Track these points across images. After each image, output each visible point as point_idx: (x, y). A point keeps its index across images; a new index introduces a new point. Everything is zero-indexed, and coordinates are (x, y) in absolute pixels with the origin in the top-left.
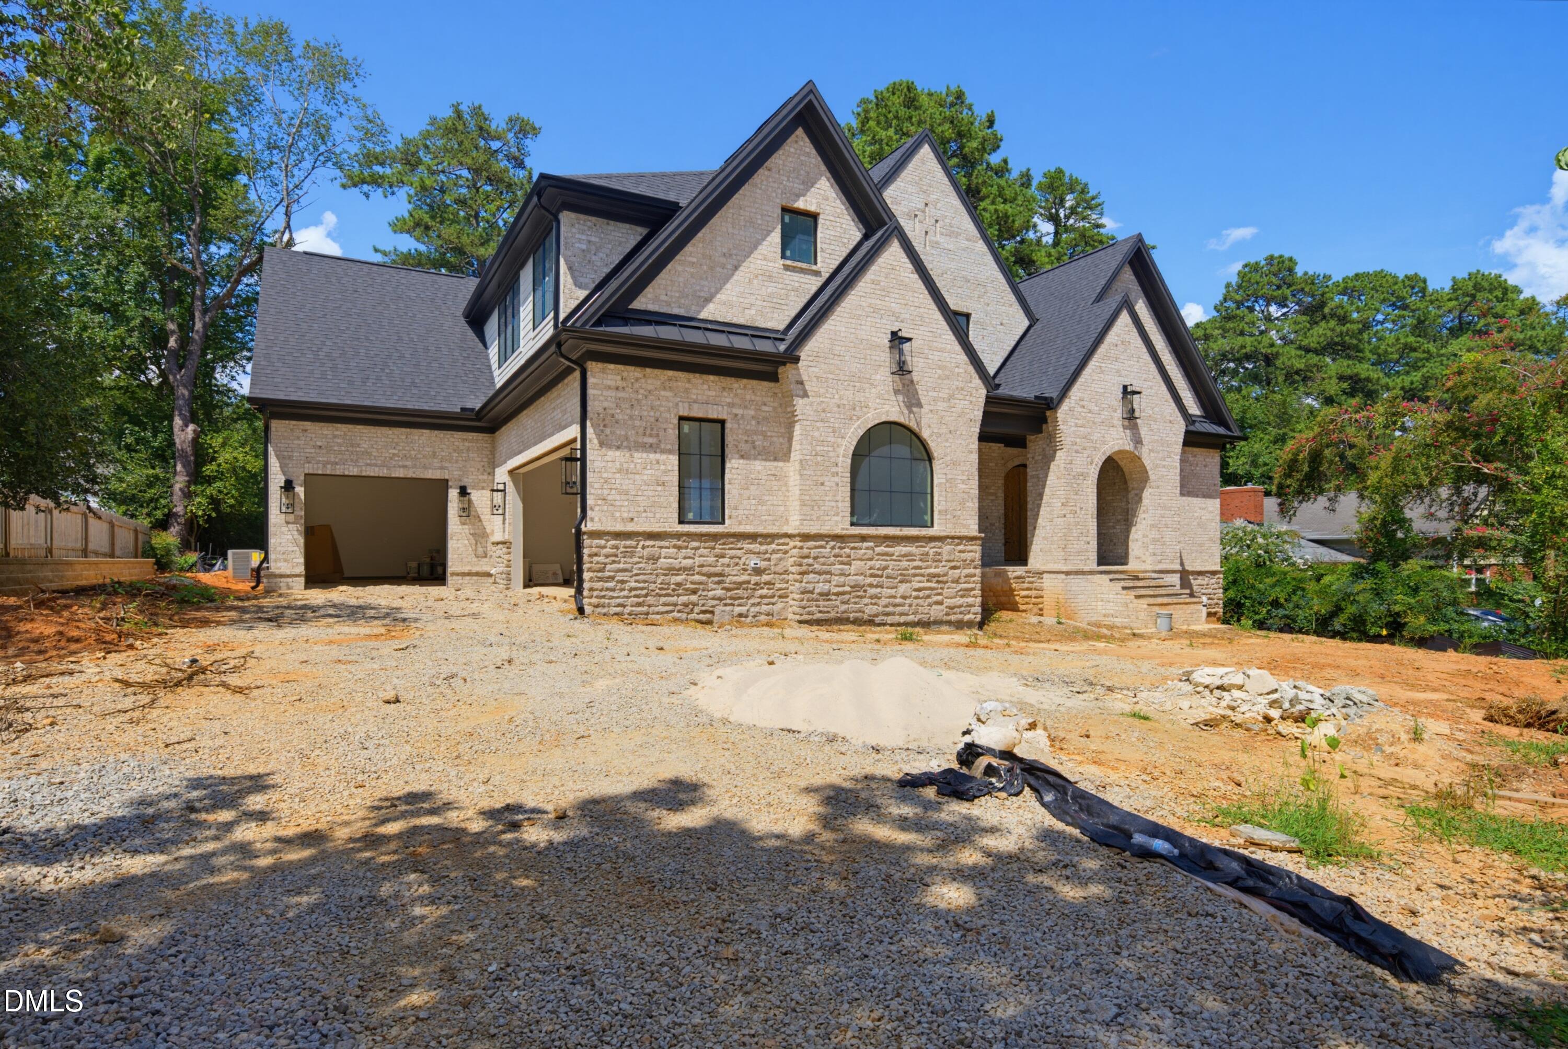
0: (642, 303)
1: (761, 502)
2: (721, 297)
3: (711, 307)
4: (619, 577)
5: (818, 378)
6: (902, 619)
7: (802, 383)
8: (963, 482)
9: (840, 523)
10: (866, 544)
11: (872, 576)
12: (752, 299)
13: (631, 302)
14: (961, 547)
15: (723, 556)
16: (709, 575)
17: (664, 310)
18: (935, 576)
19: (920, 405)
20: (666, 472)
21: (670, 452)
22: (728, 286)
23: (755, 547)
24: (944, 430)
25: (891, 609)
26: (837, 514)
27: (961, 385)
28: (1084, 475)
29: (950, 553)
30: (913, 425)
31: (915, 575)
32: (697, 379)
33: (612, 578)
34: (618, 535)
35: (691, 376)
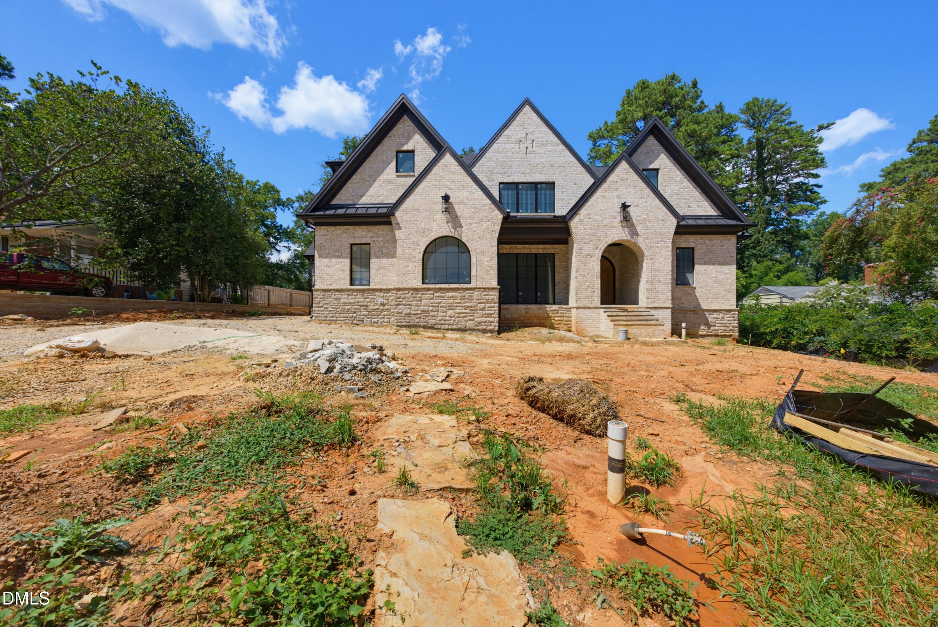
0: (336, 201)
1: (385, 276)
2: (368, 194)
3: (364, 198)
4: (325, 306)
5: (406, 221)
6: (450, 327)
7: (398, 224)
8: (488, 261)
9: (417, 282)
10: (429, 292)
11: (432, 306)
12: (382, 192)
13: (331, 201)
14: (486, 293)
15: (367, 298)
16: (361, 306)
17: (345, 203)
18: (469, 307)
19: (461, 226)
20: (345, 265)
21: (346, 258)
22: (371, 189)
23: (382, 294)
24: (476, 237)
25: (443, 322)
26: (415, 279)
27: (487, 214)
28: (591, 256)
29: (478, 296)
30: (457, 236)
31: (457, 307)
32: (357, 228)
33: (322, 307)
34: (325, 290)
35: (355, 227)
